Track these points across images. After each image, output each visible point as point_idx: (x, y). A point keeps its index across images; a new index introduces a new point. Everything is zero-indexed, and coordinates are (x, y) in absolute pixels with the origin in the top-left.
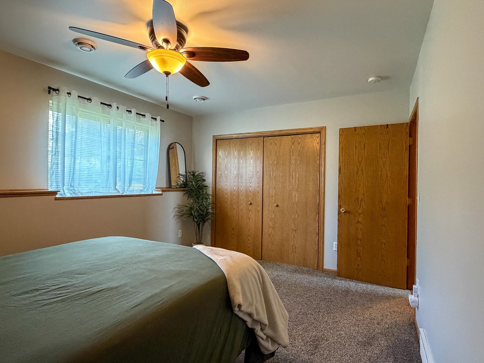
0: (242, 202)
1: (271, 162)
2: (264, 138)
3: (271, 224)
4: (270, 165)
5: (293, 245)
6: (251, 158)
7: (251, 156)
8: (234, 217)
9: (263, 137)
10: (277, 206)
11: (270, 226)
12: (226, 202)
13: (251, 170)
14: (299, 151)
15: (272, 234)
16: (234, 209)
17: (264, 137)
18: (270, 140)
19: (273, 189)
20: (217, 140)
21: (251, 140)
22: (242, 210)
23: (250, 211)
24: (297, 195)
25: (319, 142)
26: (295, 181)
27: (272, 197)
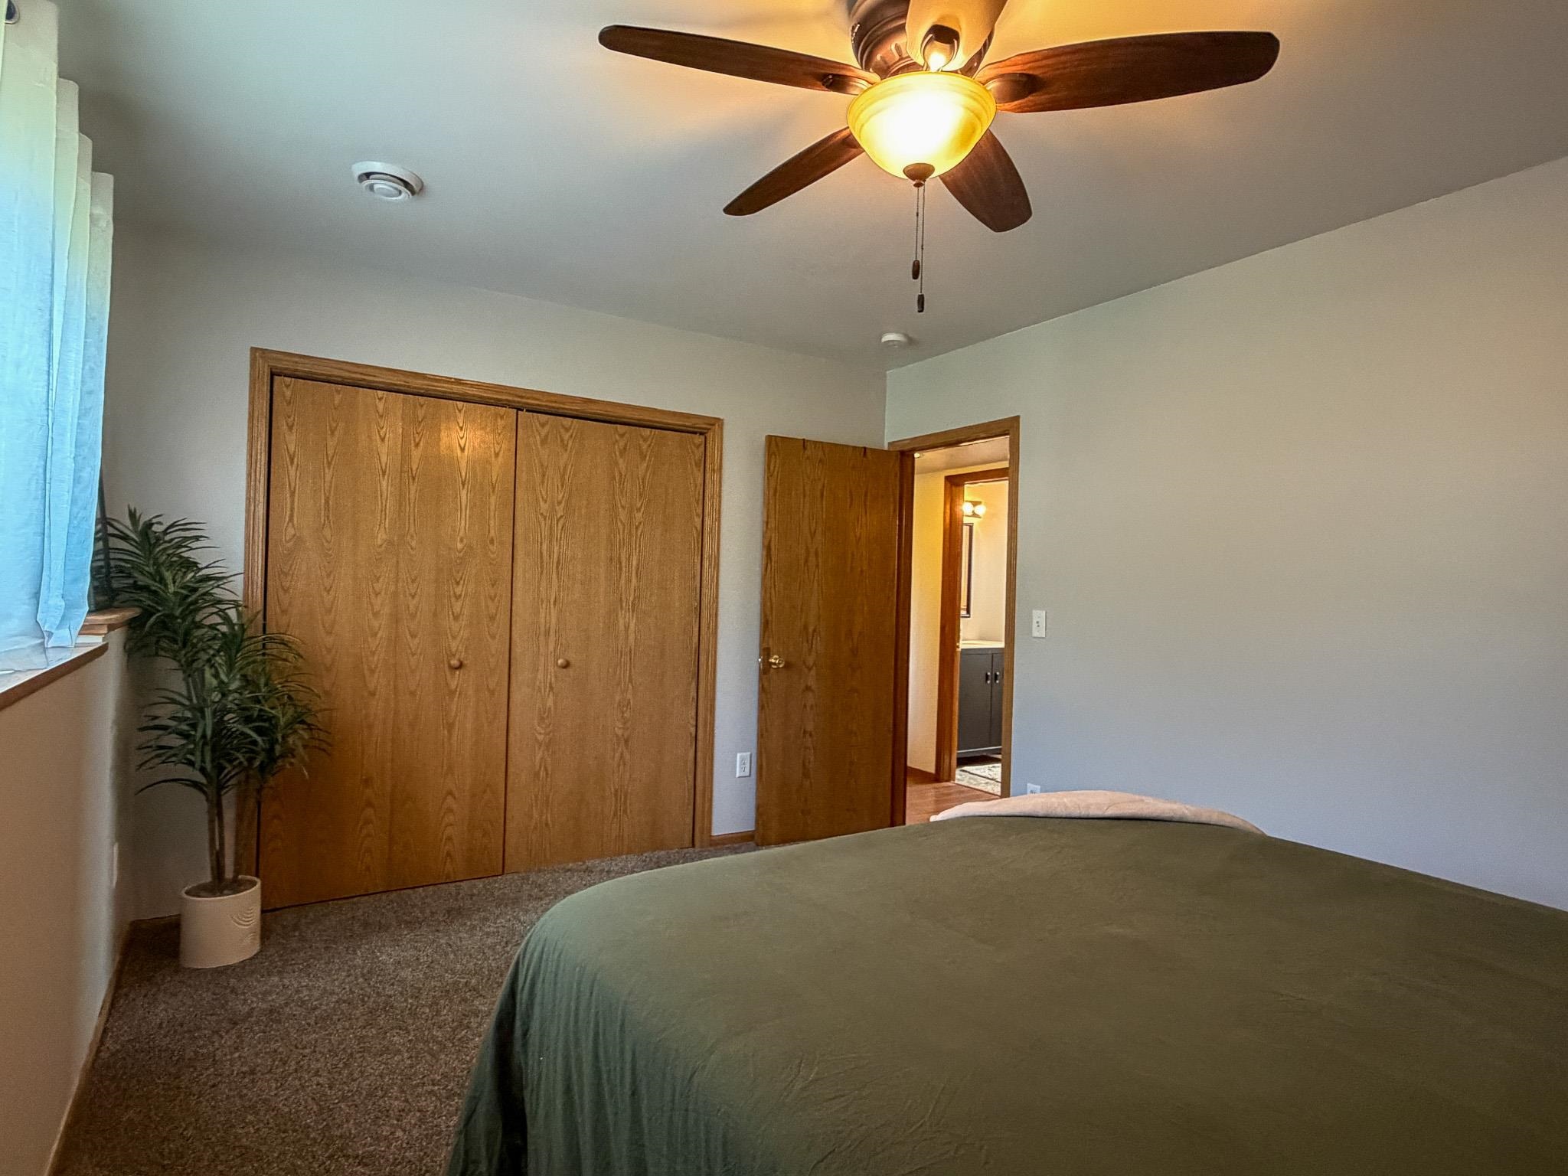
0: (413, 660)
1: (544, 507)
2: (520, 412)
3: (540, 734)
4: (541, 518)
5: (616, 791)
6: (463, 485)
7: (463, 474)
8: (370, 727)
9: (515, 410)
10: (567, 665)
11: (536, 739)
12: (328, 669)
13: (463, 530)
14: (643, 479)
15: (546, 770)
16: (373, 694)
17: (519, 409)
18: (543, 425)
19: (552, 606)
20: (272, 375)
21: (460, 411)
22: (413, 694)
23: (452, 693)
24: (632, 625)
25: (700, 460)
26: (629, 581)
27: (547, 633)
